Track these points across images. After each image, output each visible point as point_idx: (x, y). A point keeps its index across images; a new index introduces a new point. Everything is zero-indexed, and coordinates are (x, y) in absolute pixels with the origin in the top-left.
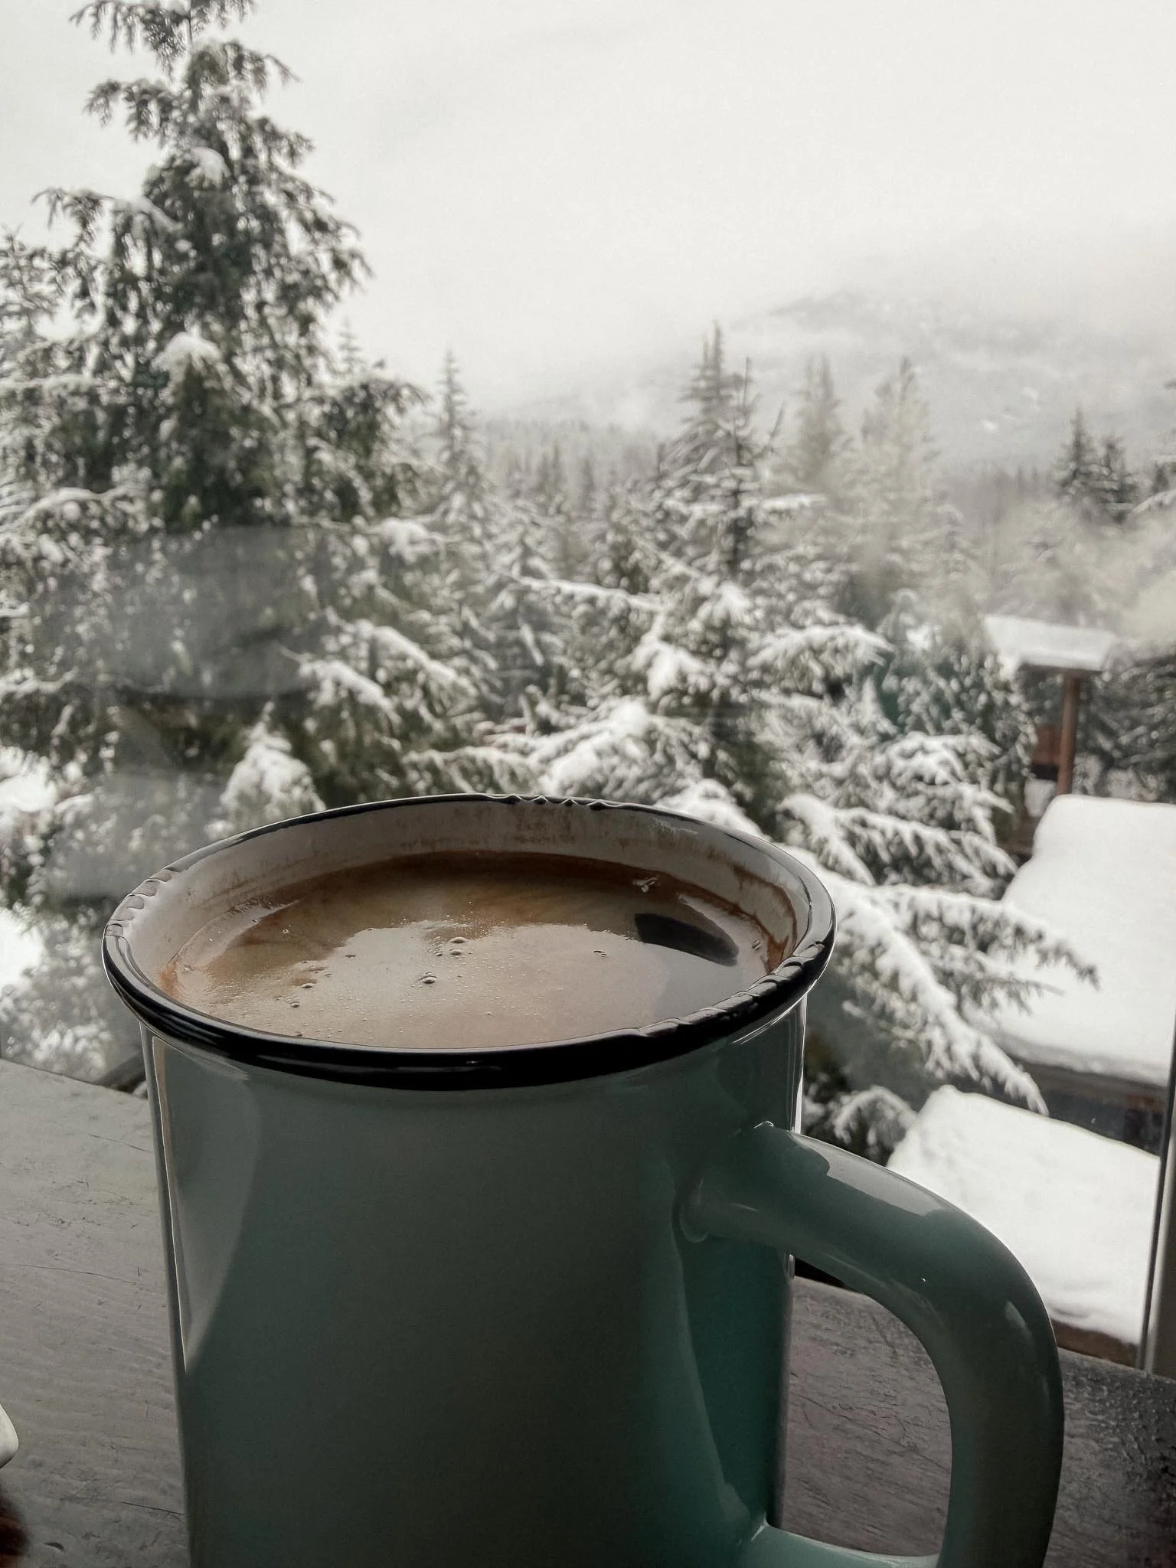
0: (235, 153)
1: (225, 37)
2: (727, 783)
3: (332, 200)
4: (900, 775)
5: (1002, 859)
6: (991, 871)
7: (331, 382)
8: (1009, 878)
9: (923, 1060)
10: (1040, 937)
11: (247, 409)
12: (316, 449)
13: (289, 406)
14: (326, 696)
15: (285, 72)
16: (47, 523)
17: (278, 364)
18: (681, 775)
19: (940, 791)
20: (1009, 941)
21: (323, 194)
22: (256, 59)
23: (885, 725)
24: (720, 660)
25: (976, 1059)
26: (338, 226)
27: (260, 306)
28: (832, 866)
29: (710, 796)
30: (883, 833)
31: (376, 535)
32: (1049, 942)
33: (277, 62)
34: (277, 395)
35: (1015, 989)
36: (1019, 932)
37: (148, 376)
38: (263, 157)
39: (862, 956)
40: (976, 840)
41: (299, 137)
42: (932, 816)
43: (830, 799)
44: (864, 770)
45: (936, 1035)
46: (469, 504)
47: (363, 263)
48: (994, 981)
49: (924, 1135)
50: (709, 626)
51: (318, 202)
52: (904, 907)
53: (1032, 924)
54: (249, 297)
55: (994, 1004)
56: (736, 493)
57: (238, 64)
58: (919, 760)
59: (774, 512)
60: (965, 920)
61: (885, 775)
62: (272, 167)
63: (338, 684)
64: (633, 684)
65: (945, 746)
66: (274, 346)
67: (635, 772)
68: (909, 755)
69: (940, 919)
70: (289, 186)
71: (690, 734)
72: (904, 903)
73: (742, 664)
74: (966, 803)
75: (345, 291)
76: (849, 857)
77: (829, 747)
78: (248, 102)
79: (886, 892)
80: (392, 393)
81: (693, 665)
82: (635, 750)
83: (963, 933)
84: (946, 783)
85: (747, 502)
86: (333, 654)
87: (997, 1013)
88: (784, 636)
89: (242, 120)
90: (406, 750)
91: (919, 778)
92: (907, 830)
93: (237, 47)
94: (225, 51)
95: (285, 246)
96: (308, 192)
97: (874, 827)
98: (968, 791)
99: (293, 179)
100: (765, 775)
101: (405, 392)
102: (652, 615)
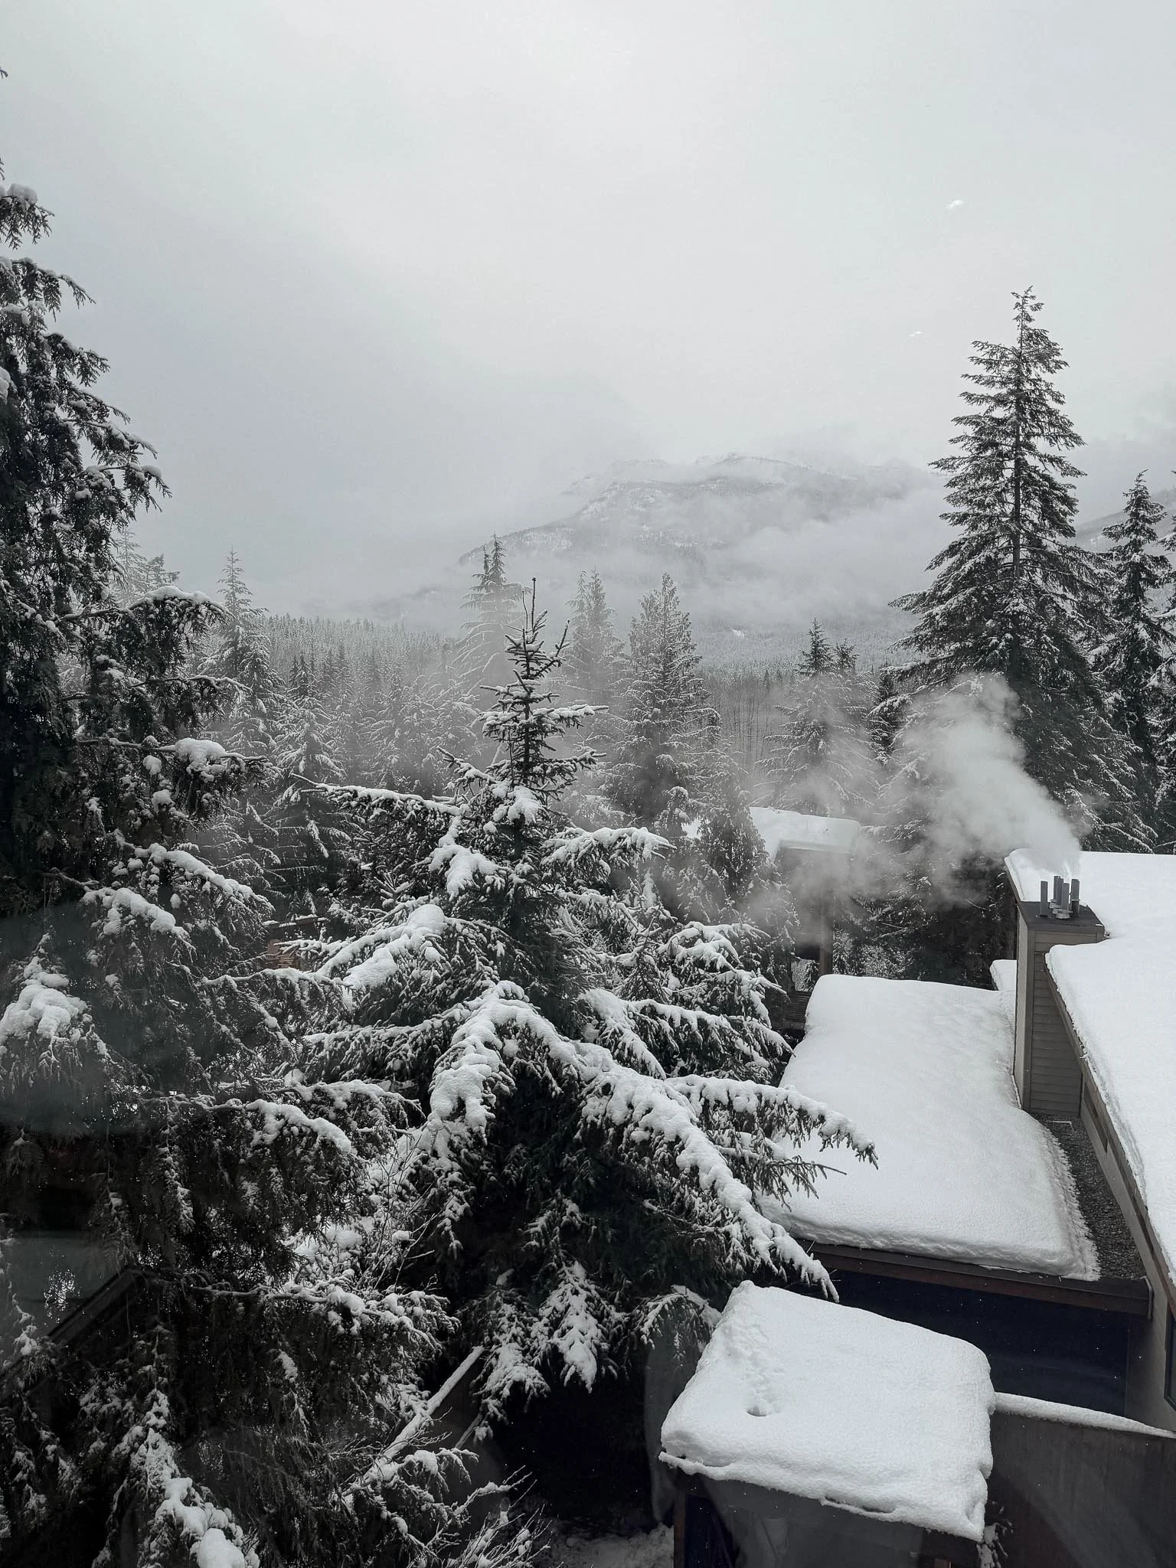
0: (23, 368)
1: (18, 255)
2: (524, 982)
3: (126, 418)
4: (683, 962)
5: (777, 1038)
6: (769, 1051)
7: (123, 596)
8: (787, 1056)
9: (723, 1257)
10: (822, 1119)
11: (30, 623)
12: (106, 665)
13: (75, 620)
14: (113, 923)
15: (79, 293)
17: (64, 576)
18: (480, 975)
19: (720, 976)
20: (794, 1126)
21: (116, 411)
22: (51, 280)
23: (666, 915)
24: (514, 859)
25: (773, 1249)
26: (134, 445)
27: (47, 519)
28: (626, 1059)
29: (507, 996)
30: (671, 1021)
31: (170, 752)
32: (829, 1125)
33: (71, 283)
34: (63, 610)
35: (802, 1172)
36: (802, 1114)
38: (53, 373)
39: (661, 1152)
40: (755, 1023)
41: (91, 355)
42: (713, 1001)
43: (619, 989)
44: (649, 958)
45: (735, 1229)
46: (252, 700)
47: (158, 480)
48: (783, 1165)
49: (729, 1334)
50: (502, 827)
51: (112, 420)
52: (695, 1097)
53: (814, 1107)
54: (34, 510)
55: (784, 1189)
56: (526, 701)
57: (30, 282)
58: (699, 945)
59: (562, 718)
60: (752, 1105)
61: (668, 962)
62: (63, 383)
63: (125, 911)
64: (430, 884)
65: (722, 932)
66: (60, 558)
67: (434, 973)
68: (689, 943)
69: (730, 1106)
70: (83, 403)
71: (488, 935)
72: (695, 1091)
73: (536, 863)
74: (744, 988)
75: (140, 507)
76: (641, 1049)
77: (616, 936)
78: (41, 321)
79: (678, 1083)
80: (190, 610)
81: (488, 865)
82: (432, 953)
83: (751, 1118)
84: (724, 969)
85: (537, 710)
86: (120, 877)
87: (786, 1196)
88: (575, 835)
89: (33, 338)
90: (198, 976)
91: (700, 963)
92: (693, 1016)
93: (28, 266)
94: (15, 269)
95: (76, 462)
96: (102, 410)
97: (662, 1016)
98: (745, 976)
99: (86, 396)
100: (561, 970)
101: (203, 609)
102: (448, 815)
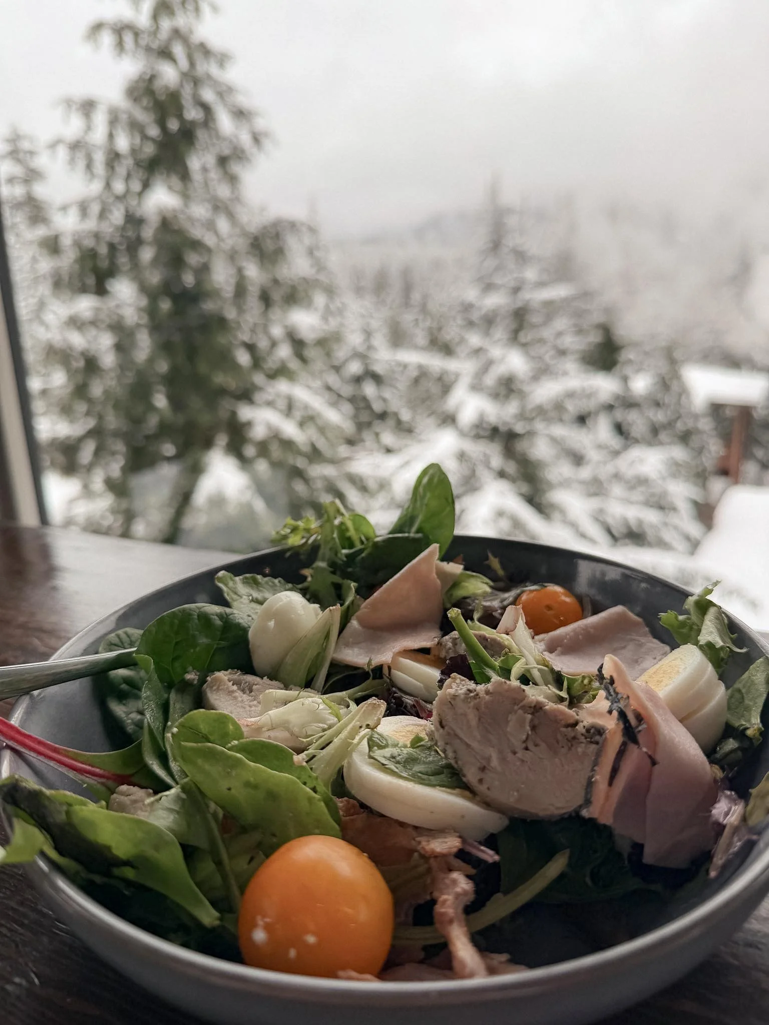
2: (513, 482)
4: (625, 476)
8: (699, 542)
12: (244, 267)
14: (260, 433)
16: (75, 323)
18: (480, 479)
23: (616, 443)
31: (287, 322)
34: (216, 231)
37: (134, 221)
44: (601, 475)
54: (194, 164)
58: (638, 466)
62: (208, 76)
63: (267, 425)
64: (449, 420)
70: (220, 88)
77: (578, 459)
78: (192, 30)
89: (188, 43)
96: (230, 90)
98: (672, 486)
99: (221, 83)
101: (303, 228)
102: (457, 375)
